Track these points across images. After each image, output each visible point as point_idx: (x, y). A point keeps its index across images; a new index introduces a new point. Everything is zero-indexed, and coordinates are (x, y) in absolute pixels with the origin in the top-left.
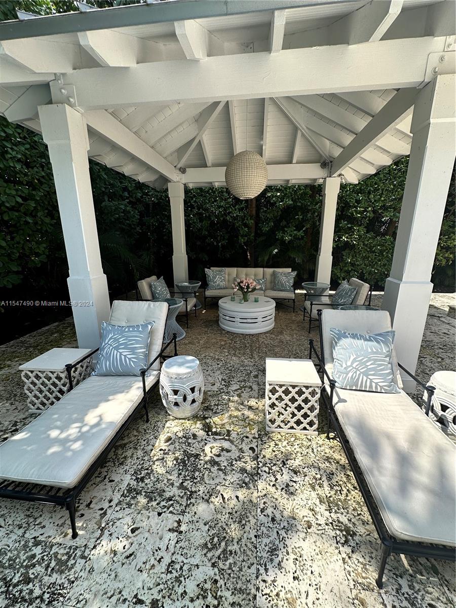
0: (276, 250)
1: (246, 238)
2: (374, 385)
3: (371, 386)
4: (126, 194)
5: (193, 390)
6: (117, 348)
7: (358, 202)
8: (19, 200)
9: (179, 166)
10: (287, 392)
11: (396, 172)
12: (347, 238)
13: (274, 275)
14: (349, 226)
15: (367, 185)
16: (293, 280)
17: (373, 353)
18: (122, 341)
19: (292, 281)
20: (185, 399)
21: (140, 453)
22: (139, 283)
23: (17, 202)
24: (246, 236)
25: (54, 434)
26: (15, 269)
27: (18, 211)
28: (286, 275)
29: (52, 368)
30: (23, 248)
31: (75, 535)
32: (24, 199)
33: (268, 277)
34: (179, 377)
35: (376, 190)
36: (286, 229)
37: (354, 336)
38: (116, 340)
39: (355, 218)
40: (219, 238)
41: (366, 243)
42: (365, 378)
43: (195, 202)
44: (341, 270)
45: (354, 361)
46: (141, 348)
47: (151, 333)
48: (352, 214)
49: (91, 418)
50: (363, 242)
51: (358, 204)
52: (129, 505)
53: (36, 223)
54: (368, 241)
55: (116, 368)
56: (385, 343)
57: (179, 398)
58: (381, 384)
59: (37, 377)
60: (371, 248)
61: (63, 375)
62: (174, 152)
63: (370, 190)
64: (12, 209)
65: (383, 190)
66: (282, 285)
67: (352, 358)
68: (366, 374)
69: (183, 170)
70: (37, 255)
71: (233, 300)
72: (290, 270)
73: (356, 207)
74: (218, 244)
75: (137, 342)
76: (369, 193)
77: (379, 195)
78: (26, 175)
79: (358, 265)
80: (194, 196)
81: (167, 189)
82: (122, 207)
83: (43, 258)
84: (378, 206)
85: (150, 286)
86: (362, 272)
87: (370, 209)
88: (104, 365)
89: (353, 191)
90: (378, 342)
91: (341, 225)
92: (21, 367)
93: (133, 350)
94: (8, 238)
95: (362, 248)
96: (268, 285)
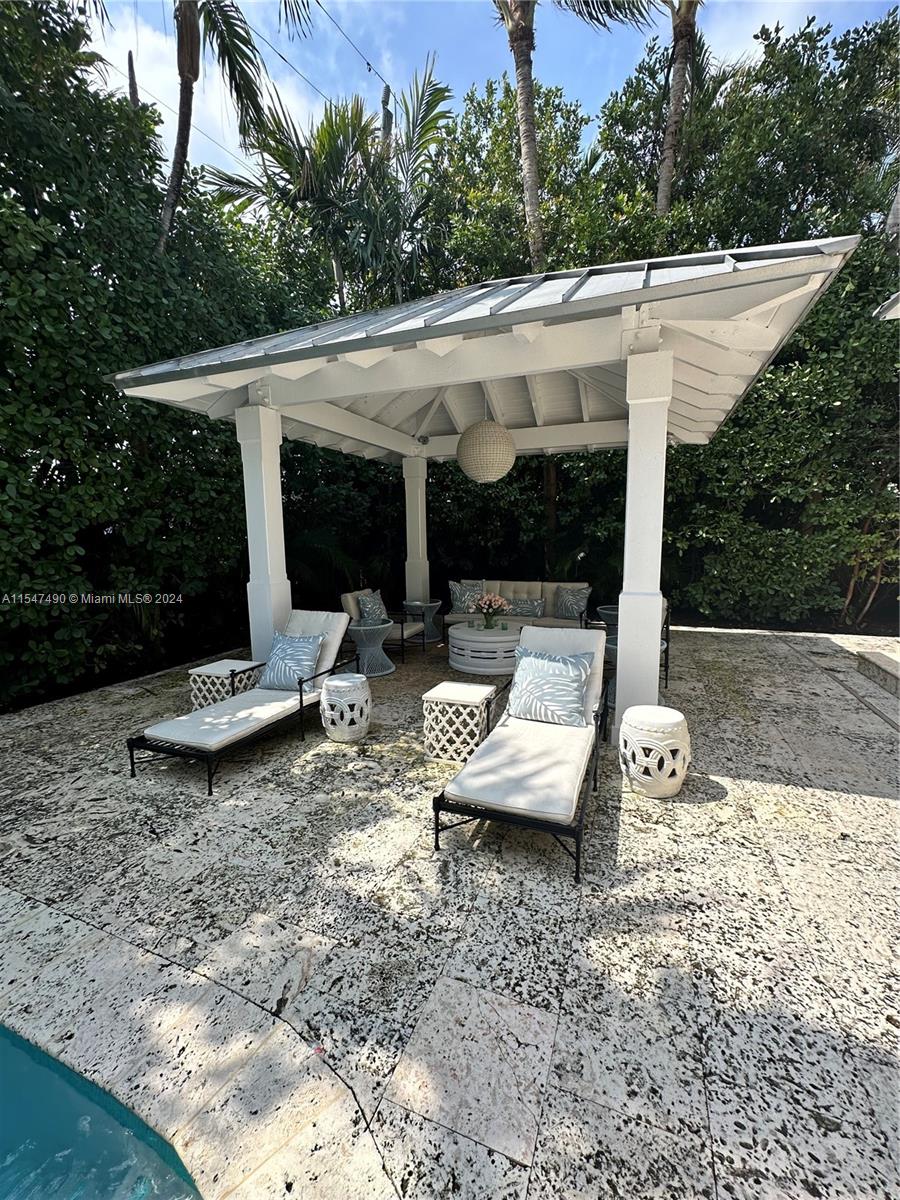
0: (582, 554)
1: (532, 534)
2: (549, 713)
3: (546, 715)
4: (352, 473)
5: (352, 707)
6: (283, 659)
7: (723, 471)
8: (213, 494)
9: (418, 435)
10: (443, 712)
11: (789, 419)
12: (707, 533)
13: (557, 593)
14: (711, 512)
15: (736, 444)
16: (585, 601)
17: (554, 675)
18: (289, 651)
19: (583, 604)
20: (342, 717)
21: (284, 760)
22: (343, 597)
23: (211, 497)
24: (532, 530)
25: (208, 720)
26: (200, 574)
27: (212, 506)
28: (573, 592)
29: (218, 674)
30: (212, 550)
31: (210, 794)
32: (219, 493)
33: (549, 596)
34: (337, 691)
35: (752, 451)
36: (599, 519)
37: (540, 656)
38: (284, 650)
39: (721, 498)
40: (489, 535)
41: (745, 541)
42: (539, 704)
43: (452, 481)
44: (704, 589)
45: (530, 683)
46: (307, 660)
47: (323, 647)
48: (713, 492)
49: (242, 714)
50: (739, 540)
51: (723, 475)
52: (259, 787)
53: (228, 520)
54: (748, 538)
55: (279, 680)
56: (575, 666)
57: (336, 715)
58: (559, 713)
59: (204, 683)
60: (755, 551)
61: (227, 682)
62: (412, 416)
63: (742, 451)
64: (204, 505)
65: (766, 451)
66: (567, 608)
67: (529, 679)
68: (541, 699)
69: (424, 440)
70: (227, 558)
71: (471, 625)
72: (586, 585)
73: (720, 481)
74: (486, 543)
75: (305, 654)
76: (742, 456)
77: (760, 459)
78: (224, 465)
79: (735, 582)
80: (451, 471)
81: (401, 467)
82: (344, 492)
83: (232, 562)
84: (760, 477)
85: (358, 602)
86: (743, 594)
87: (745, 483)
88: (268, 676)
89: (712, 454)
90: (565, 663)
91: (694, 511)
92: (190, 671)
93: (299, 662)
94: (198, 538)
95: (738, 550)
96: (549, 608)
